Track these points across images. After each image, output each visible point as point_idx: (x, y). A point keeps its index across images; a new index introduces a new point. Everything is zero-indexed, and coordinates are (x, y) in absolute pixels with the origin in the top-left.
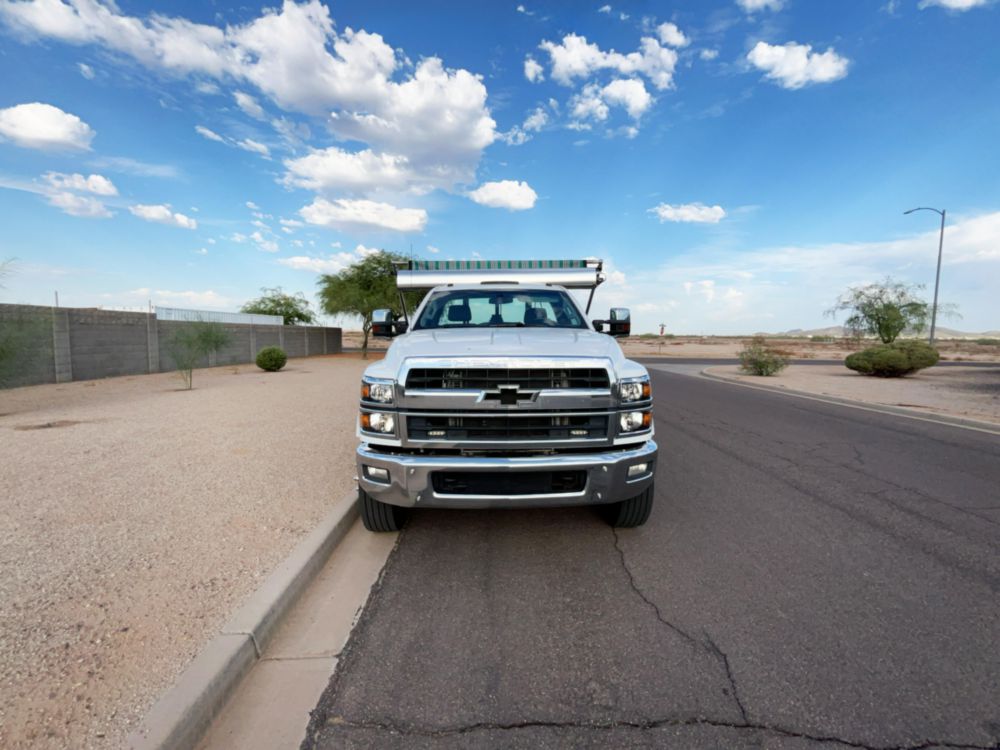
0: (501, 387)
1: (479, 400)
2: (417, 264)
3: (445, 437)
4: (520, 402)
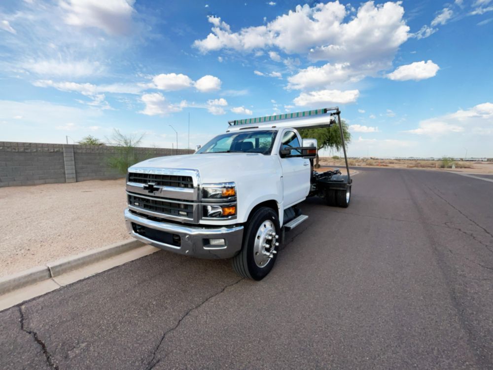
3: (138, 206)
4: (155, 192)
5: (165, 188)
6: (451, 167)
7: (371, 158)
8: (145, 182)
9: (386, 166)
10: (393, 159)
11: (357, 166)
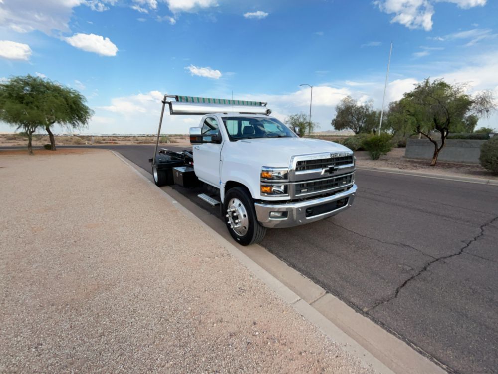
0: (329, 166)
1: (322, 173)
2: (181, 97)
3: (307, 192)
4: (334, 172)
5: (341, 167)
6: (166, 142)
7: (74, 135)
8: (325, 166)
9: (115, 143)
10: (99, 135)
11: (87, 144)
